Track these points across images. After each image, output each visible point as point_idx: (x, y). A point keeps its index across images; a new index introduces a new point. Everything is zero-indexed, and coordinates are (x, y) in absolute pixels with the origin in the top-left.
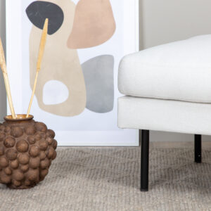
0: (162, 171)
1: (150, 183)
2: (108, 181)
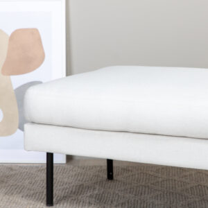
0: (74, 188)
1: (54, 200)
2: (22, 197)
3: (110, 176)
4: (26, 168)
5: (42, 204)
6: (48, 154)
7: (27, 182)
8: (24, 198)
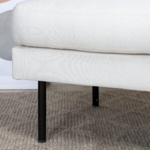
0: (62, 117)
2: (9, 130)
3: (96, 103)
4: (7, 95)
5: (33, 140)
6: (39, 82)
7: (11, 110)
8: (10, 132)
